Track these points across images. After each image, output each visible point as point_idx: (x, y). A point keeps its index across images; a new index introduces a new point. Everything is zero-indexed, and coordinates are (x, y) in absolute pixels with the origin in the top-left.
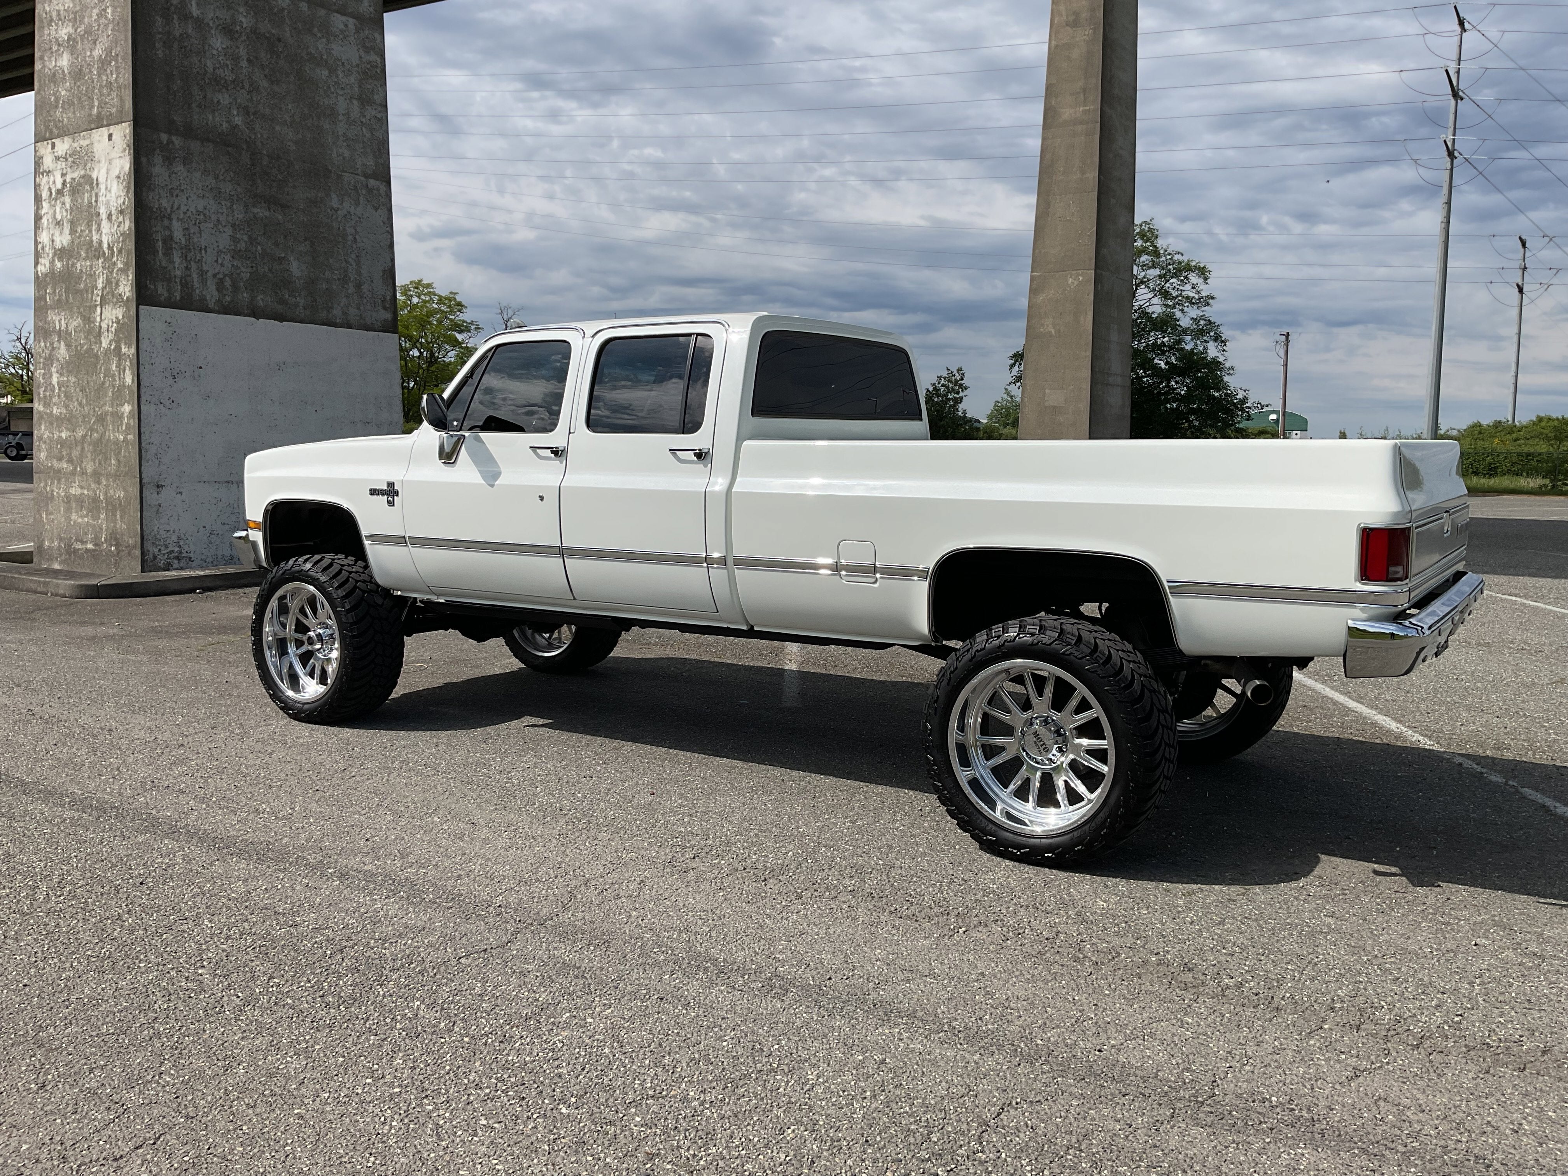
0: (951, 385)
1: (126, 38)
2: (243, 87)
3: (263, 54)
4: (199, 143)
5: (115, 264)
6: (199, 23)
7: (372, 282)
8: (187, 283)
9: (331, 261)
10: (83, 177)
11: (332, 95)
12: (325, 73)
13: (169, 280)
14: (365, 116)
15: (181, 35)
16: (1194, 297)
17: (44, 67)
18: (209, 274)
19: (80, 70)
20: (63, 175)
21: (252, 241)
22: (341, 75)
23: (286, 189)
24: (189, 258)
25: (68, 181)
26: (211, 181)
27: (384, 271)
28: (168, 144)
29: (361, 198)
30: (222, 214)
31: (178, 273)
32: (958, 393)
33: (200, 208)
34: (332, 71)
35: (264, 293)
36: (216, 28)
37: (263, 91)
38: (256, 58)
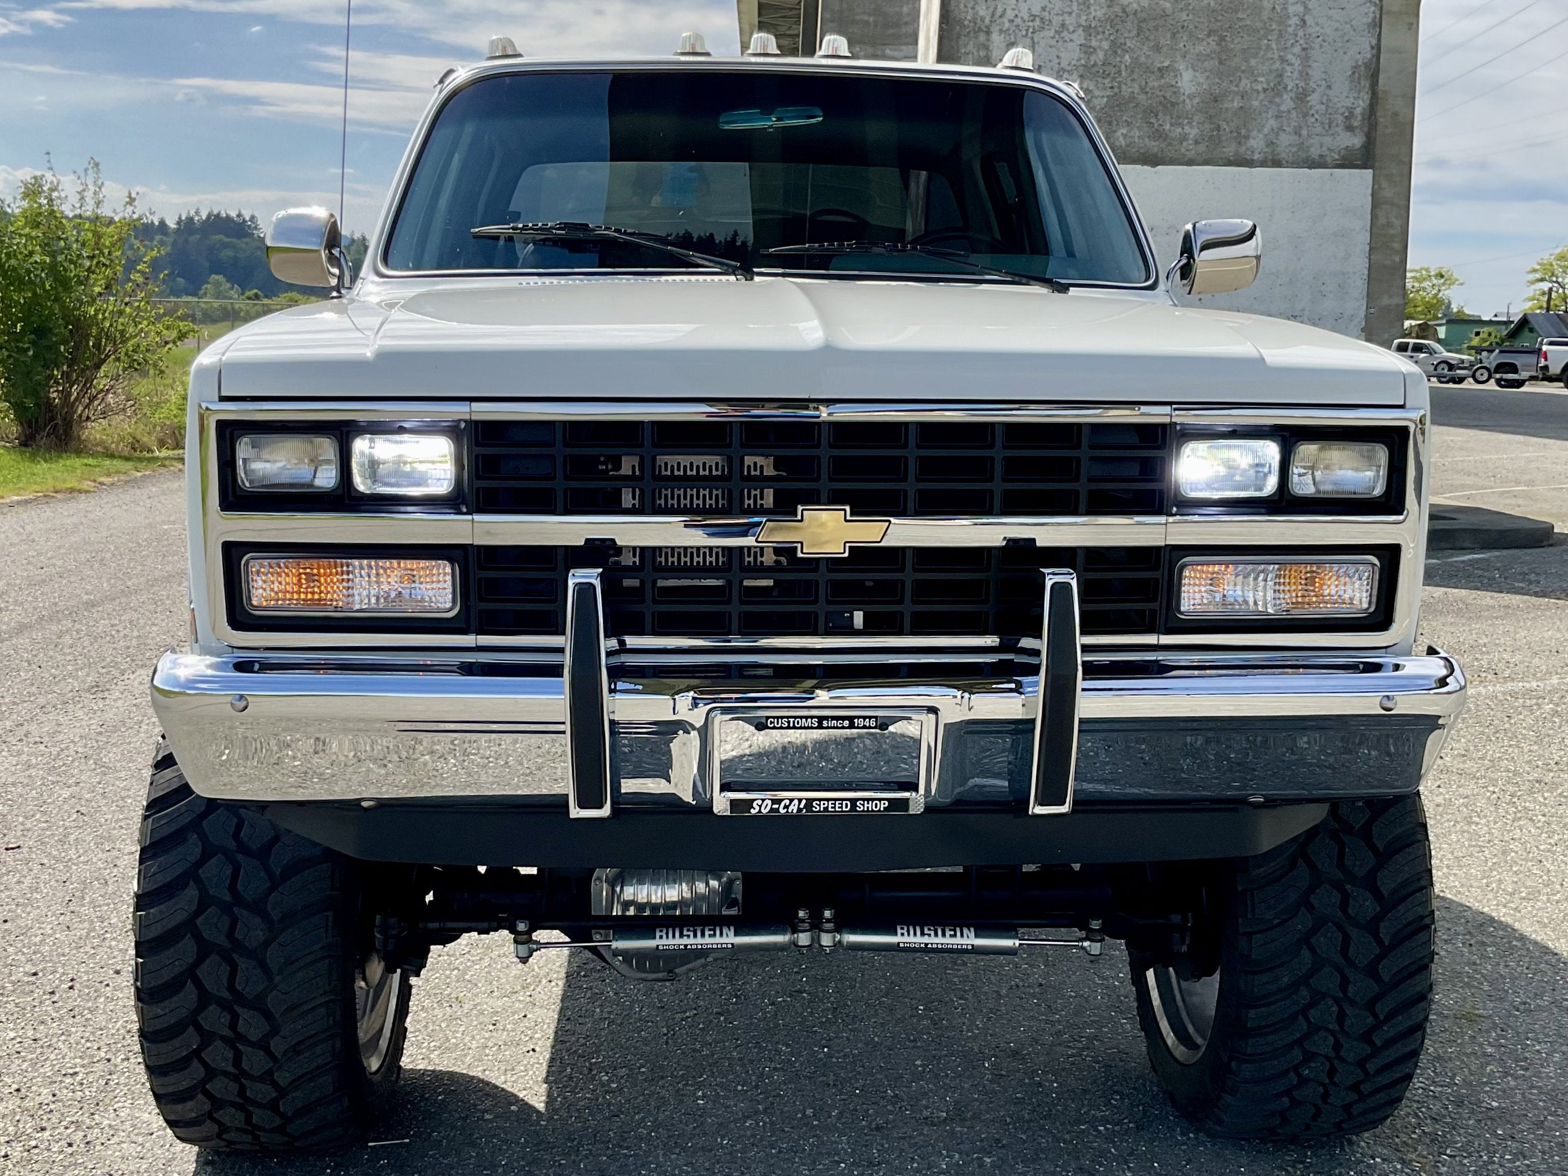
7: (1329, 87)
9: (1253, 62)
21: (1116, 47)
30: (1070, 14)
35: (1129, 124)
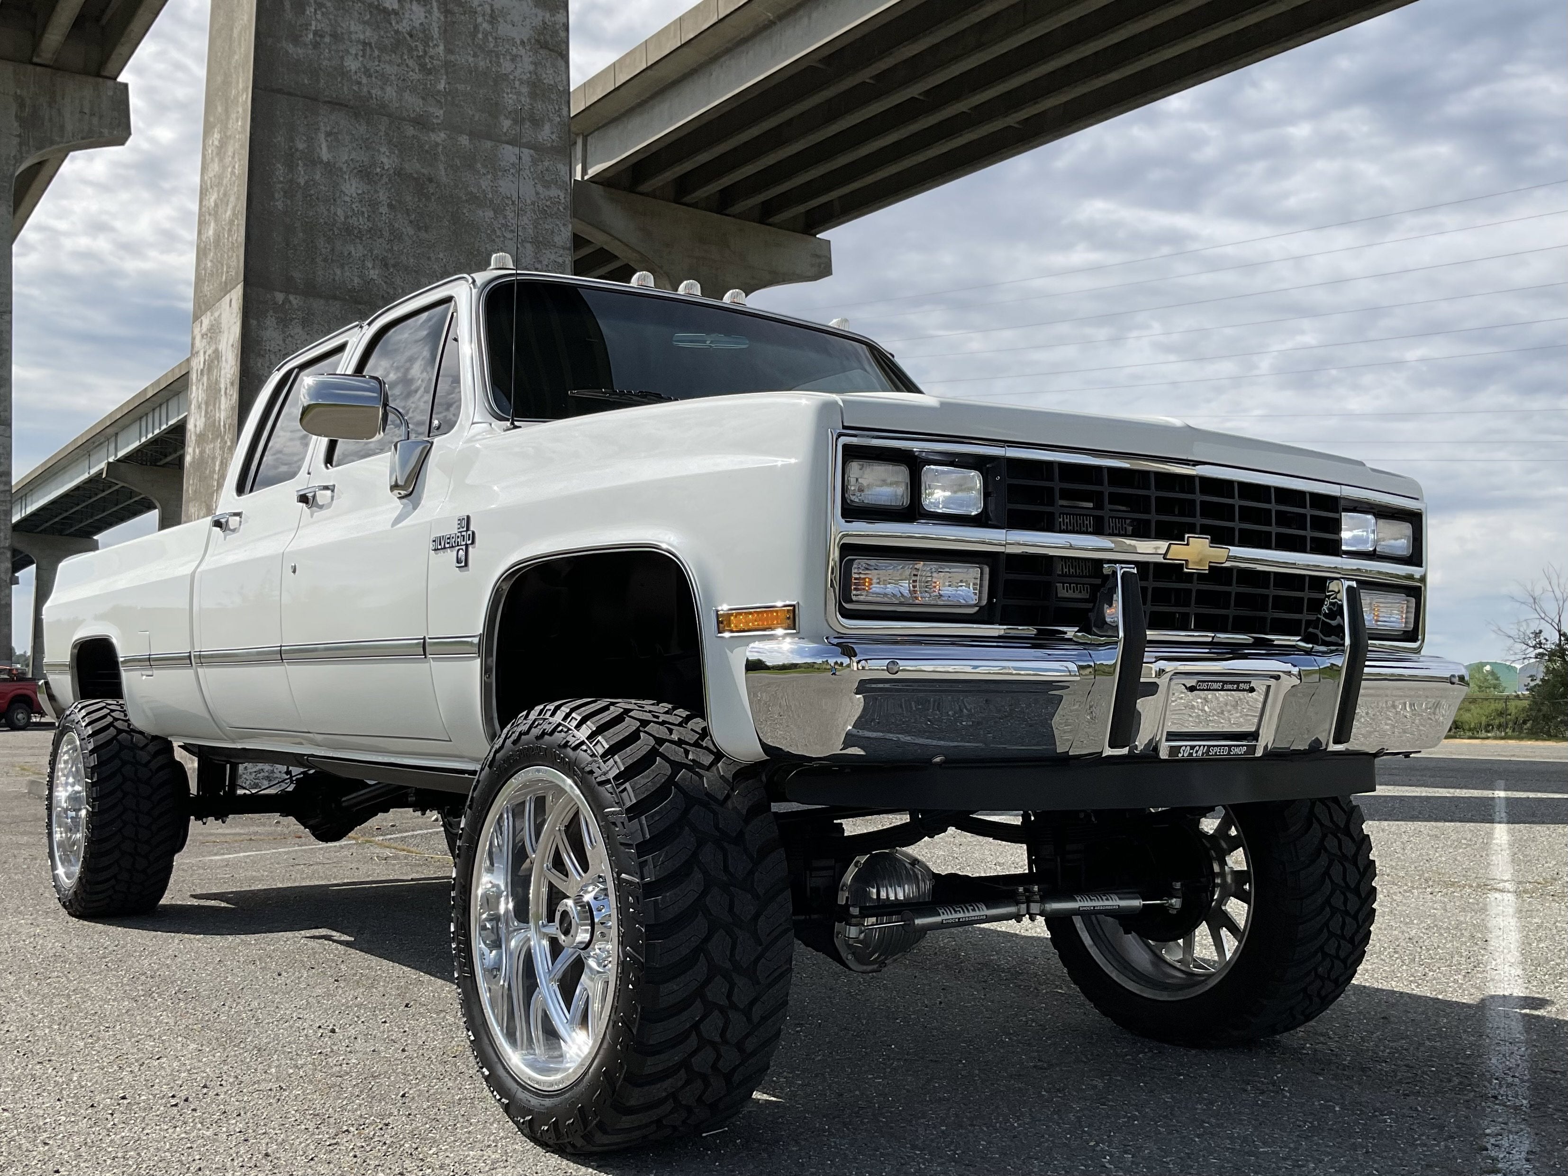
1: (244, 190)
2: (381, 236)
3: (408, 198)
4: (322, 302)
6: (330, 169)
10: (214, 352)
12: (491, 214)
14: (541, 262)
15: (306, 182)
17: (200, 240)
19: (219, 236)
20: (205, 353)
22: (510, 215)
28: (283, 303)
34: (498, 210)
36: (351, 172)
37: (407, 238)
38: (400, 202)
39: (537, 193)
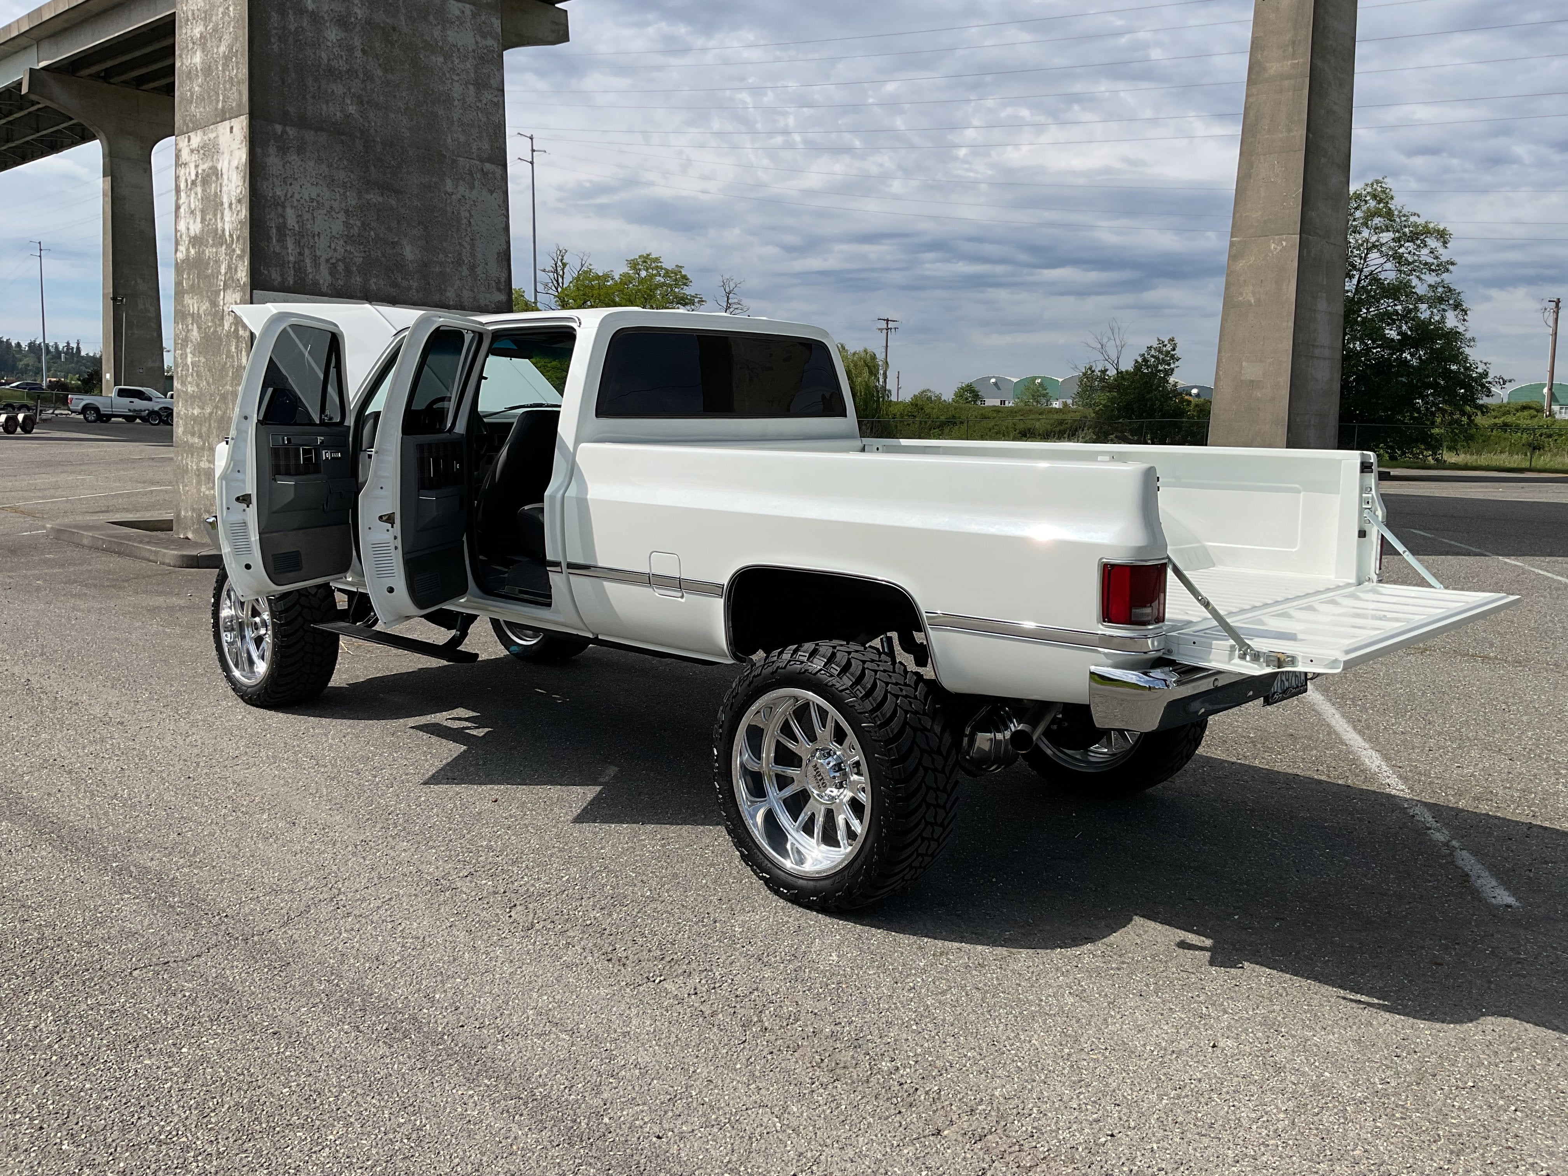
0: (1161, 357)
1: (244, 34)
2: (357, 77)
3: (377, 44)
4: (312, 132)
5: (234, 250)
6: (315, 17)
7: (487, 264)
8: (300, 269)
9: (445, 244)
10: (210, 168)
11: (447, 81)
12: (442, 59)
13: (282, 266)
14: (480, 101)
15: (296, 28)
16: (1433, 264)
17: (182, 64)
18: (322, 259)
19: (210, 66)
20: (197, 166)
21: (365, 226)
22: (457, 61)
23: (399, 175)
24: (302, 244)
25: (200, 172)
26: (324, 168)
27: (499, 254)
28: (282, 134)
29: (476, 183)
30: (335, 200)
31: (291, 258)
32: (1169, 364)
33: (314, 196)
34: (447, 57)
35: (377, 276)
36: (331, 21)
37: (377, 79)
38: (371, 48)
39: (477, 43)
